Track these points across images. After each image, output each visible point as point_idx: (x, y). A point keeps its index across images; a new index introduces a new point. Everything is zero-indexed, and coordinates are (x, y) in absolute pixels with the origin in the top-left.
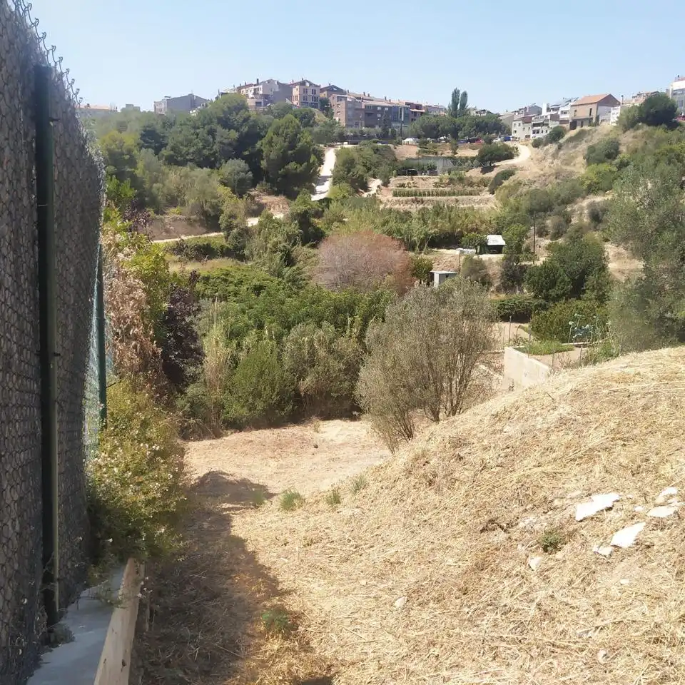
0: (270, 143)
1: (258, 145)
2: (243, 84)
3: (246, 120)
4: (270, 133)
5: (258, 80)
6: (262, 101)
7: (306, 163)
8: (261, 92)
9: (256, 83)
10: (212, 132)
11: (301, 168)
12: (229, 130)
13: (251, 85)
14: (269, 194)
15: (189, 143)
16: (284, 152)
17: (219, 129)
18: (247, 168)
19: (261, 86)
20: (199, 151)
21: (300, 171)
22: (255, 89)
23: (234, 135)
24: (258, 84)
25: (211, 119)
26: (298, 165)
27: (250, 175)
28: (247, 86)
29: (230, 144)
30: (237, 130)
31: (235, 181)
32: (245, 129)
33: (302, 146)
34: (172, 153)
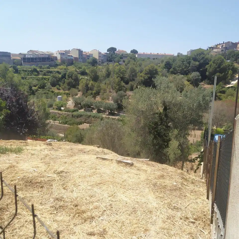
0: (211, 66)
1: (206, 67)
2: (218, 44)
3: (203, 58)
4: (211, 63)
5: (224, 42)
6: (224, 49)
7: (224, 73)
8: (224, 46)
9: (223, 43)
10: (189, 63)
11: (222, 75)
12: (196, 62)
13: (221, 44)
14: (208, 84)
15: (180, 67)
16: (216, 69)
17: (192, 61)
18: (200, 75)
19: (224, 44)
20: (183, 69)
21: (221, 76)
22: (222, 45)
23: (197, 63)
24: (224, 43)
25: (190, 58)
26: (220, 74)
27: (200, 77)
28: (220, 44)
29: (195, 67)
30: (199, 62)
31: (194, 79)
32: (202, 61)
33: (223, 67)
34: (173, 70)
